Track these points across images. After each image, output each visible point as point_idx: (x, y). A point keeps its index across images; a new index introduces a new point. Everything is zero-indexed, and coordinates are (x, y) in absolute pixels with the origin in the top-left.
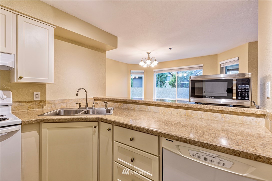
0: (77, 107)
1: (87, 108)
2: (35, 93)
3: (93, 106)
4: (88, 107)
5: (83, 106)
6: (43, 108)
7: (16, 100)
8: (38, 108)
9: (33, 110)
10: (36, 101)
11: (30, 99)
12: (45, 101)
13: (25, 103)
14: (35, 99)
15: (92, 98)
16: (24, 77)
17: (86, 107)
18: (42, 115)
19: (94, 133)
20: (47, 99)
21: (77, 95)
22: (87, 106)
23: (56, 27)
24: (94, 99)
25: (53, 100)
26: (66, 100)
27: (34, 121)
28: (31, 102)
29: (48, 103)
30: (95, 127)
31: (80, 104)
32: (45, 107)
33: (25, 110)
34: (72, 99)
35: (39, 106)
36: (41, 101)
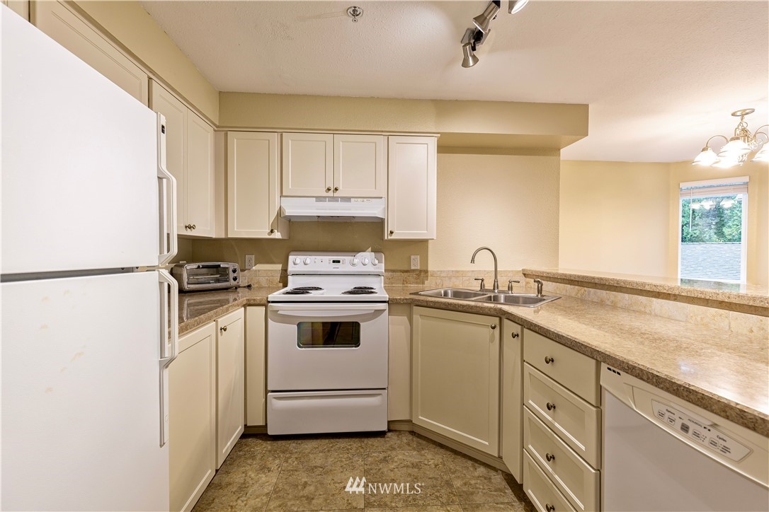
0: (476, 287)
1: (496, 291)
2: (412, 257)
3: (510, 288)
4: (498, 288)
5: (489, 285)
6: (423, 283)
7: (390, 268)
8: (417, 283)
9: (409, 285)
10: (414, 271)
11: (405, 268)
12: (426, 272)
13: (399, 274)
14: (413, 268)
15: (519, 272)
16: (395, 231)
17: (494, 289)
18: (416, 294)
19: (492, 340)
20: (430, 268)
21: (473, 261)
22: (496, 286)
23: (439, 135)
24: (525, 274)
25: (438, 271)
26: (462, 271)
27: (403, 300)
28: (407, 271)
29: (431, 276)
30: (494, 328)
31: (483, 280)
32: (426, 282)
33: (400, 285)
34: (473, 271)
35: (418, 281)
36: (421, 271)
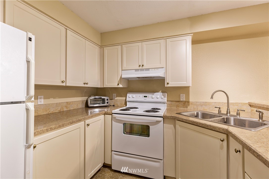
0: (216, 111)
1: (228, 115)
2: (181, 95)
3: (238, 114)
4: (229, 113)
5: (224, 111)
6: (187, 108)
7: (170, 100)
8: (184, 107)
10: (182, 101)
11: (178, 100)
12: (188, 102)
13: (174, 103)
14: (181, 100)
15: (246, 103)
16: (170, 83)
17: (227, 113)
18: (179, 114)
20: (191, 100)
22: (228, 112)
23: (192, 34)
24: (250, 105)
25: (195, 102)
26: (209, 102)
27: (171, 117)
28: (178, 102)
29: (191, 104)
30: (222, 141)
31: (220, 108)
32: (188, 107)
33: (175, 108)
34: (215, 102)
35: (184, 106)
36: (185, 102)
